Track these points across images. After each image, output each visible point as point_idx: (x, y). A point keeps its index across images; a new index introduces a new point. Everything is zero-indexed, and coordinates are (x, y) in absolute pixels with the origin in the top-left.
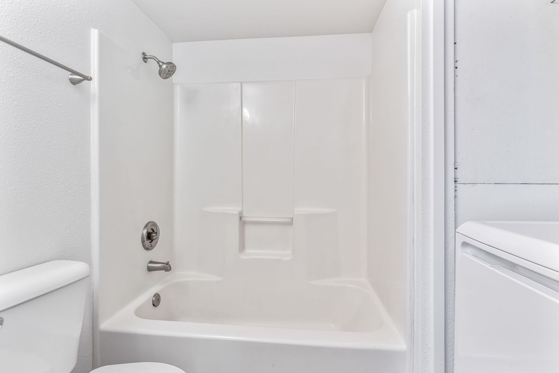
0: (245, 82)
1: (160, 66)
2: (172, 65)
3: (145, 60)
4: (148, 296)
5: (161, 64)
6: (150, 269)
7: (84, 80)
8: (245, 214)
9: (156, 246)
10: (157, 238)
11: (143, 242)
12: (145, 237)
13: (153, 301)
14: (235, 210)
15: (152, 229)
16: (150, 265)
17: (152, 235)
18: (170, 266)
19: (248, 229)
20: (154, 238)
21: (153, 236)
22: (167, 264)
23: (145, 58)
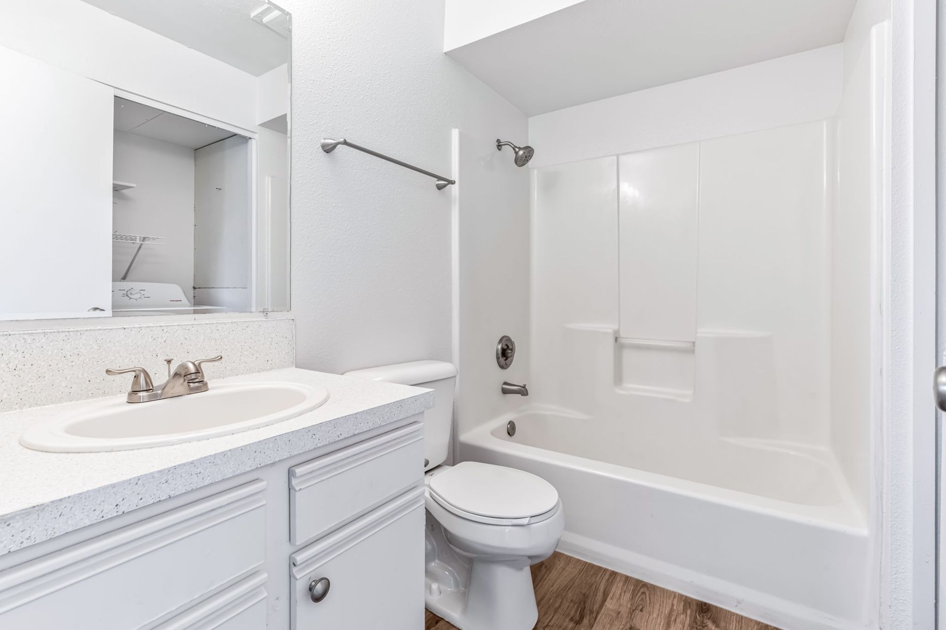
0: (621, 154)
1: (516, 153)
2: (529, 149)
3: (500, 147)
4: (502, 421)
5: (517, 150)
6: (505, 392)
7: (448, 184)
8: (622, 334)
9: (511, 364)
10: (512, 356)
11: (498, 358)
12: (500, 352)
13: (508, 428)
14: (609, 327)
15: (507, 345)
16: (504, 386)
17: (506, 351)
18: (526, 390)
19: (627, 355)
20: (509, 355)
21: (508, 353)
22: (524, 387)
23: (499, 146)
